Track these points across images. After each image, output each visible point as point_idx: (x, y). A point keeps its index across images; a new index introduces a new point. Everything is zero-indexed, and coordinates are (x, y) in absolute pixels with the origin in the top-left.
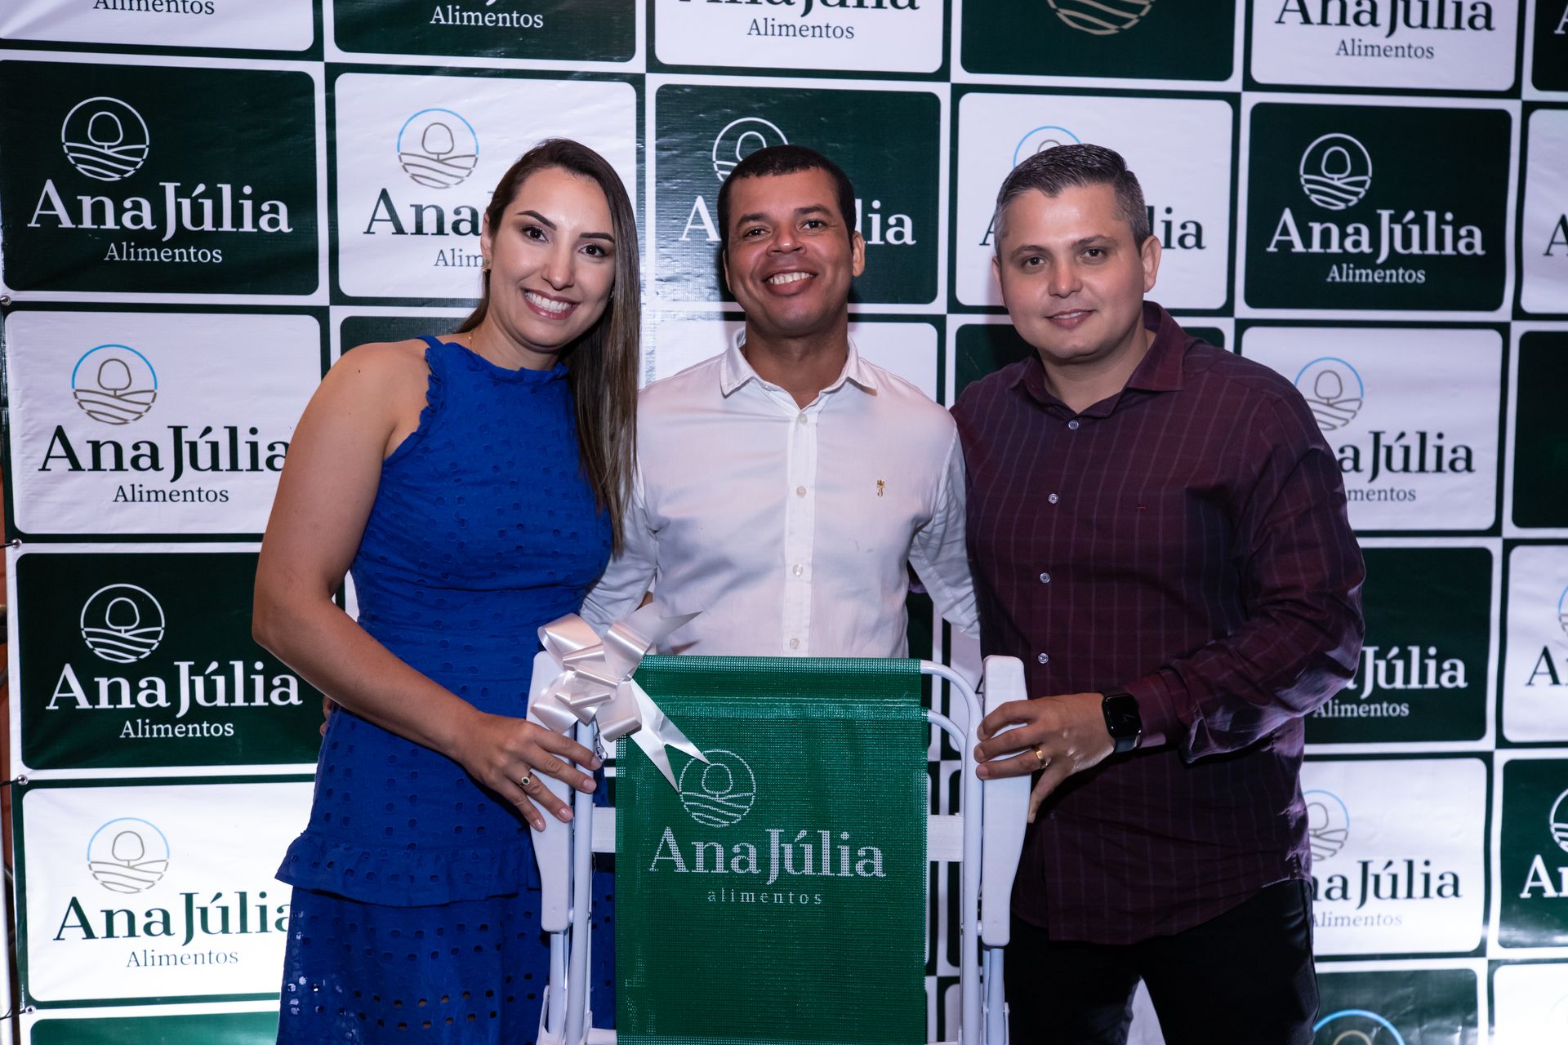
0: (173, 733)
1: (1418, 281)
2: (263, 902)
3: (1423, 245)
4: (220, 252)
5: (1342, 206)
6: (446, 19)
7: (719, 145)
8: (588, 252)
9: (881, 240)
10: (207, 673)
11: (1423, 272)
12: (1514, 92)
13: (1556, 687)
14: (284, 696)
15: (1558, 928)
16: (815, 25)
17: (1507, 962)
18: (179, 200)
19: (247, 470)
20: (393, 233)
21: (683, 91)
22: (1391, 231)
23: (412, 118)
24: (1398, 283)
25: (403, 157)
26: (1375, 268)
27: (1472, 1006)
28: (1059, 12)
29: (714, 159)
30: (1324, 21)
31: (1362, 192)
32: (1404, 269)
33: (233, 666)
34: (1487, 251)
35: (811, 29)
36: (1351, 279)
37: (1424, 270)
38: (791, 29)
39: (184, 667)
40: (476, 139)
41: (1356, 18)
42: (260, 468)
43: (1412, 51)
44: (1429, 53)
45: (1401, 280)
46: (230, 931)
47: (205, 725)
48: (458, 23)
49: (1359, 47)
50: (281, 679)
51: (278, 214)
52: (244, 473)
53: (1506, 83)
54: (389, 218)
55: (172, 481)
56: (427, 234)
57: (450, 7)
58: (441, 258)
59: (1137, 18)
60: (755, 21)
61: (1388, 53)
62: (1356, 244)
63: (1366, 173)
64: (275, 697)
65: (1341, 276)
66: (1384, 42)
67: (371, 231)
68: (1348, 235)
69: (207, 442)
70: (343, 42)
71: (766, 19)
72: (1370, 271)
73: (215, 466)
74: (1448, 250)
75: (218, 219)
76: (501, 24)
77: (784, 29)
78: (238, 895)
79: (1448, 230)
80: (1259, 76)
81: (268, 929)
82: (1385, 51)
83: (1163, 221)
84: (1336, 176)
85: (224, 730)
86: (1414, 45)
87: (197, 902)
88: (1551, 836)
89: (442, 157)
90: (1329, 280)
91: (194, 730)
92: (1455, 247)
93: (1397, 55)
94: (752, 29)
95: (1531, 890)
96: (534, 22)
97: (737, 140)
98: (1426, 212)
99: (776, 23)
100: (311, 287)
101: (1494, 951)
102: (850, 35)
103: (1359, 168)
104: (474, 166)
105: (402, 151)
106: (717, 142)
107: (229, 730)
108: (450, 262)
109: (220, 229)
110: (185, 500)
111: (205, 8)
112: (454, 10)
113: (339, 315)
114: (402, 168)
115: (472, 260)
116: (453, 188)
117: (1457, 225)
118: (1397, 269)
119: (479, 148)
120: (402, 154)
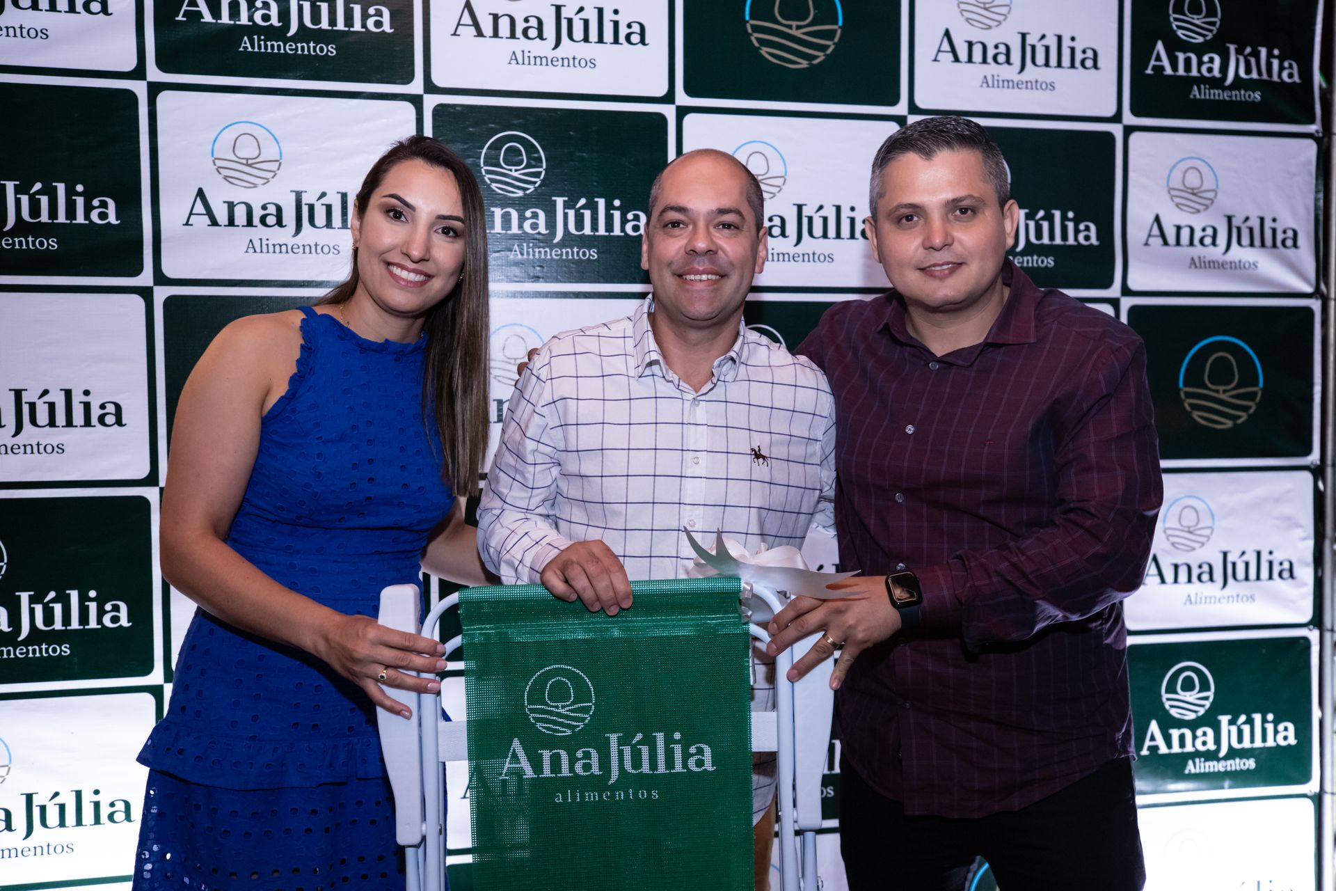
0: (15, 654)
1: (1049, 265)
2: (96, 798)
3: (1052, 237)
4: (55, 240)
6: (253, 47)
7: (486, 154)
8: (443, 232)
9: (622, 232)
10: (46, 600)
11: (1052, 258)
12: (1117, 118)
13: (1163, 586)
14: (115, 619)
15: (1171, 778)
16: (564, 57)
18: (18, 196)
19: (81, 426)
20: (209, 225)
21: (455, 109)
22: (1027, 226)
23: (224, 129)
24: (1033, 267)
25: (216, 161)
28: (761, 49)
29: (482, 165)
30: (970, 60)
32: (1037, 255)
33: (69, 594)
34: (1101, 242)
35: (560, 60)
37: (1051, 256)
38: (544, 60)
39: (25, 597)
40: (280, 148)
41: (995, 58)
42: (92, 424)
43: (1038, 85)
44: (1052, 86)
45: (1035, 265)
47: (44, 646)
48: (263, 50)
49: (998, 81)
50: (113, 605)
51: (107, 209)
52: (79, 428)
53: (1110, 111)
54: (205, 212)
55: (13, 436)
56: (238, 226)
57: (256, 37)
58: (251, 246)
59: (824, 55)
60: (514, 53)
61: (1020, 86)
64: (107, 620)
66: (1016, 78)
67: (190, 223)
69: (45, 403)
70: (162, 65)
71: (523, 51)
73: (52, 423)
75: (53, 213)
76: (299, 52)
77: (538, 60)
78: (74, 793)
79: (1070, 225)
80: (920, 102)
81: (102, 822)
82: (1017, 84)
83: (848, 217)
85: (61, 650)
86: (1040, 80)
87: (37, 801)
88: (1162, 704)
89: (250, 162)
91: (34, 651)
92: (1076, 239)
93: (1027, 88)
94: (511, 59)
95: (1150, 748)
96: (328, 51)
97: (501, 149)
98: (1053, 211)
99: (532, 55)
100: (137, 270)
102: (592, 66)
104: (278, 169)
105: (215, 156)
106: (484, 151)
107: (66, 650)
108: (258, 249)
109: (55, 221)
110: (25, 453)
111: (40, 34)
112: (259, 40)
113: (161, 294)
114: (215, 171)
115: (277, 248)
116: (261, 188)
117: (1077, 222)
118: (1032, 256)
119: (283, 155)
120: (216, 159)
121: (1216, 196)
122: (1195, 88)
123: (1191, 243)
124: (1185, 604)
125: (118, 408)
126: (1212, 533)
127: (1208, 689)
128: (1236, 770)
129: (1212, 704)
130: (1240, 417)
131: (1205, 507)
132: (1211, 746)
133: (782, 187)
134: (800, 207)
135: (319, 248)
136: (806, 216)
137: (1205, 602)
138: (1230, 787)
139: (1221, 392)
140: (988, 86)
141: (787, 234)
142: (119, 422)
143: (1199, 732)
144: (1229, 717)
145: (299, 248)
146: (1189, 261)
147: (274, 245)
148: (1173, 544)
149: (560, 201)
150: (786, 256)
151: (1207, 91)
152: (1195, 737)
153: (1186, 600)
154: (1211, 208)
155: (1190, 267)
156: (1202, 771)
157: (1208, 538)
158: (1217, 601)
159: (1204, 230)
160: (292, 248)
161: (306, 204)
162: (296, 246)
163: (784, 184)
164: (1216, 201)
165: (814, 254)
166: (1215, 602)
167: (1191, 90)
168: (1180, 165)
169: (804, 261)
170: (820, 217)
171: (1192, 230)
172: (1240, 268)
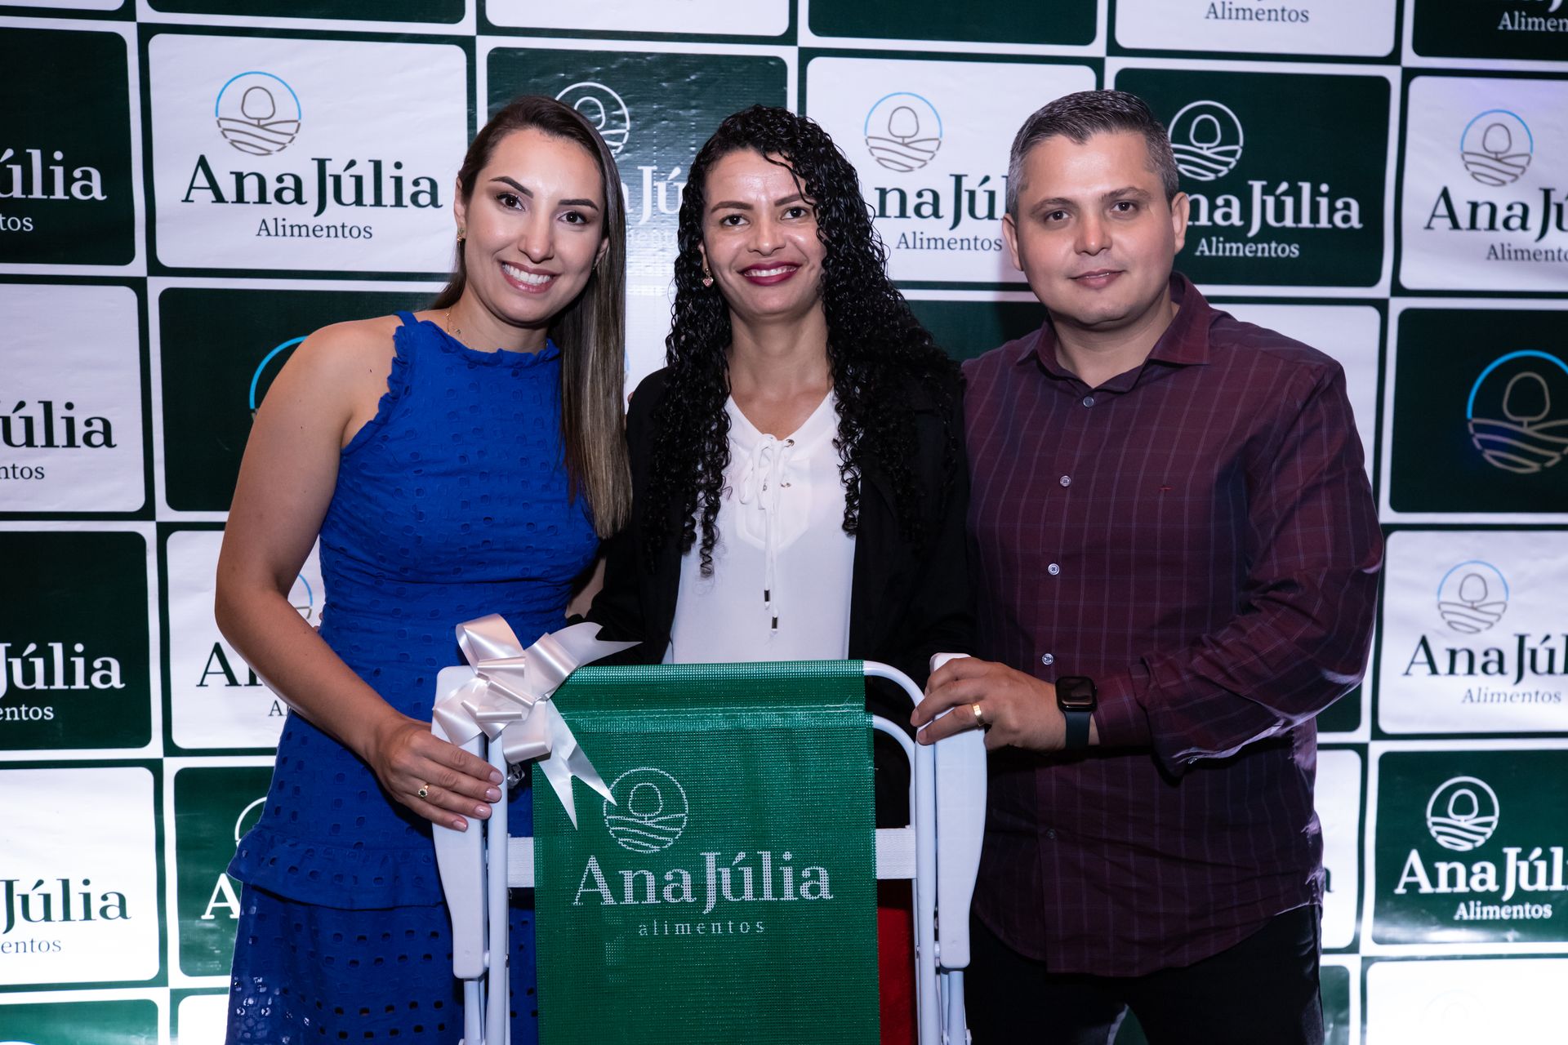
1: (1292, 255)
2: (86, 889)
3: (1297, 217)
4: (31, 220)
5: (1211, 177)
8: (569, 219)
10: (26, 653)
11: (1297, 246)
12: (1394, 58)
13: (1435, 677)
14: (105, 679)
15: (1436, 924)
17: (1381, 959)
20: (213, 202)
21: (515, 54)
22: (1264, 203)
23: (230, 81)
24: (1270, 257)
25: (222, 122)
26: (1246, 241)
27: (1344, 1004)
31: (1233, 162)
32: (1276, 242)
33: (52, 648)
34: (1364, 224)
36: (1221, 253)
37: (1296, 243)
40: (298, 103)
42: (77, 444)
43: (1286, 14)
44: (1304, 16)
45: (1273, 254)
46: (52, 919)
47: (23, 708)
49: (1230, 10)
50: (103, 662)
51: (91, 181)
53: (1385, 49)
54: (208, 185)
56: (248, 203)
58: (264, 227)
61: (1260, 17)
62: (1227, 216)
63: (1237, 143)
64: (96, 680)
65: (1210, 250)
66: (1256, 6)
67: (190, 199)
68: (1218, 207)
69: (20, 417)
72: (1240, 245)
73: (29, 442)
74: (1324, 223)
75: (27, 186)
78: (60, 882)
79: (1324, 203)
80: (1124, 40)
81: (93, 917)
82: (1257, 14)
84: (1205, 146)
85: (44, 714)
86: (1288, 8)
87: (18, 890)
88: (1427, 830)
89: (263, 122)
90: (1198, 254)
91: (12, 713)
92: (1331, 220)
93: (1270, 19)
95: (1407, 885)
98: (1300, 184)
100: (127, 257)
101: (1368, 948)
103: (1230, 137)
104: (297, 131)
105: (221, 115)
107: (49, 713)
108: (273, 232)
109: (30, 196)
113: (157, 286)
114: (220, 134)
115: (296, 230)
116: (276, 155)
117: (1332, 197)
118: (1269, 243)
119: (302, 112)
120: (221, 119)
121: (1528, 163)
122: (1506, 15)
123: (1492, 226)
124: (1464, 701)
125: (107, 425)
126: (1504, 610)
127: (1492, 813)
128: (1525, 918)
129: (1495, 833)
130: (1550, 458)
131: (1496, 575)
132: (1492, 886)
133: (936, 152)
134: (958, 179)
135: (347, 231)
136: (966, 191)
137: (1492, 701)
138: (1516, 940)
139: (1525, 424)
140: (1216, 17)
141: (941, 214)
142: (108, 442)
143: (1476, 868)
144: (1519, 850)
145: (322, 230)
146: (1487, 250)
147: (292, 227)
148: (1450, 623)
149: (647, 171)
150: (939, 243)
151: (1523, 20)
152: (1469, 874)
153: (1466, 697)
154: (1521, 178)
155: (1489, 258)
156: (1478, 917)
157: (1499, 617)
158: (1508, 698)
159: (1510, 208)
160: (314, 231)
161: (330, 175)
162: (318, 228)
163: (938, 149)
164: (1529, 169)
165: (976, 239)
166: (1505, 700)
167: (1500, 17)
168: (1478, 122)
169: (962, 248)
170: (985, 191)
171: (1493, 208)
172: (1559, 259)
